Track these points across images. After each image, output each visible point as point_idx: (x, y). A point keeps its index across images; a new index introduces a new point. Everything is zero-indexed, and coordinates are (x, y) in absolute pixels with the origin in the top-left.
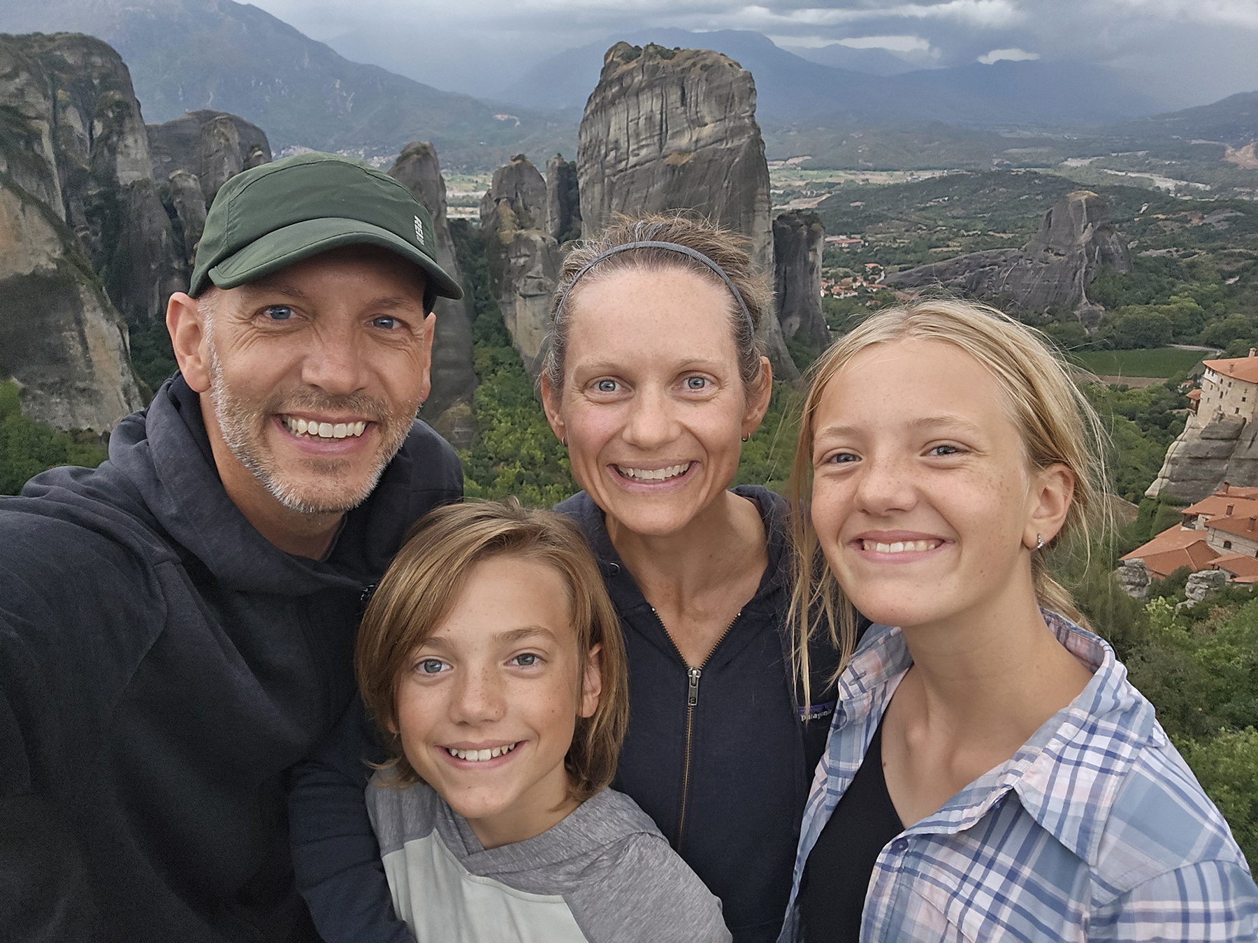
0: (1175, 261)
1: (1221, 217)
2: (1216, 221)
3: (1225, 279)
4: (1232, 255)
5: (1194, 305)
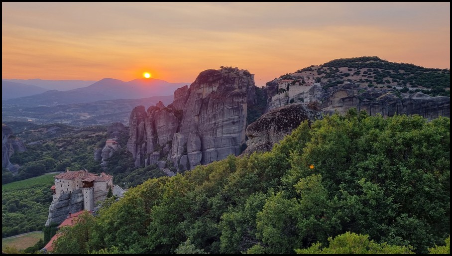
0: (41, 145)
1: (53, 129)
2: (52, 131)
3: (59, 148)
4: (59, 141)
5: (51, 159)
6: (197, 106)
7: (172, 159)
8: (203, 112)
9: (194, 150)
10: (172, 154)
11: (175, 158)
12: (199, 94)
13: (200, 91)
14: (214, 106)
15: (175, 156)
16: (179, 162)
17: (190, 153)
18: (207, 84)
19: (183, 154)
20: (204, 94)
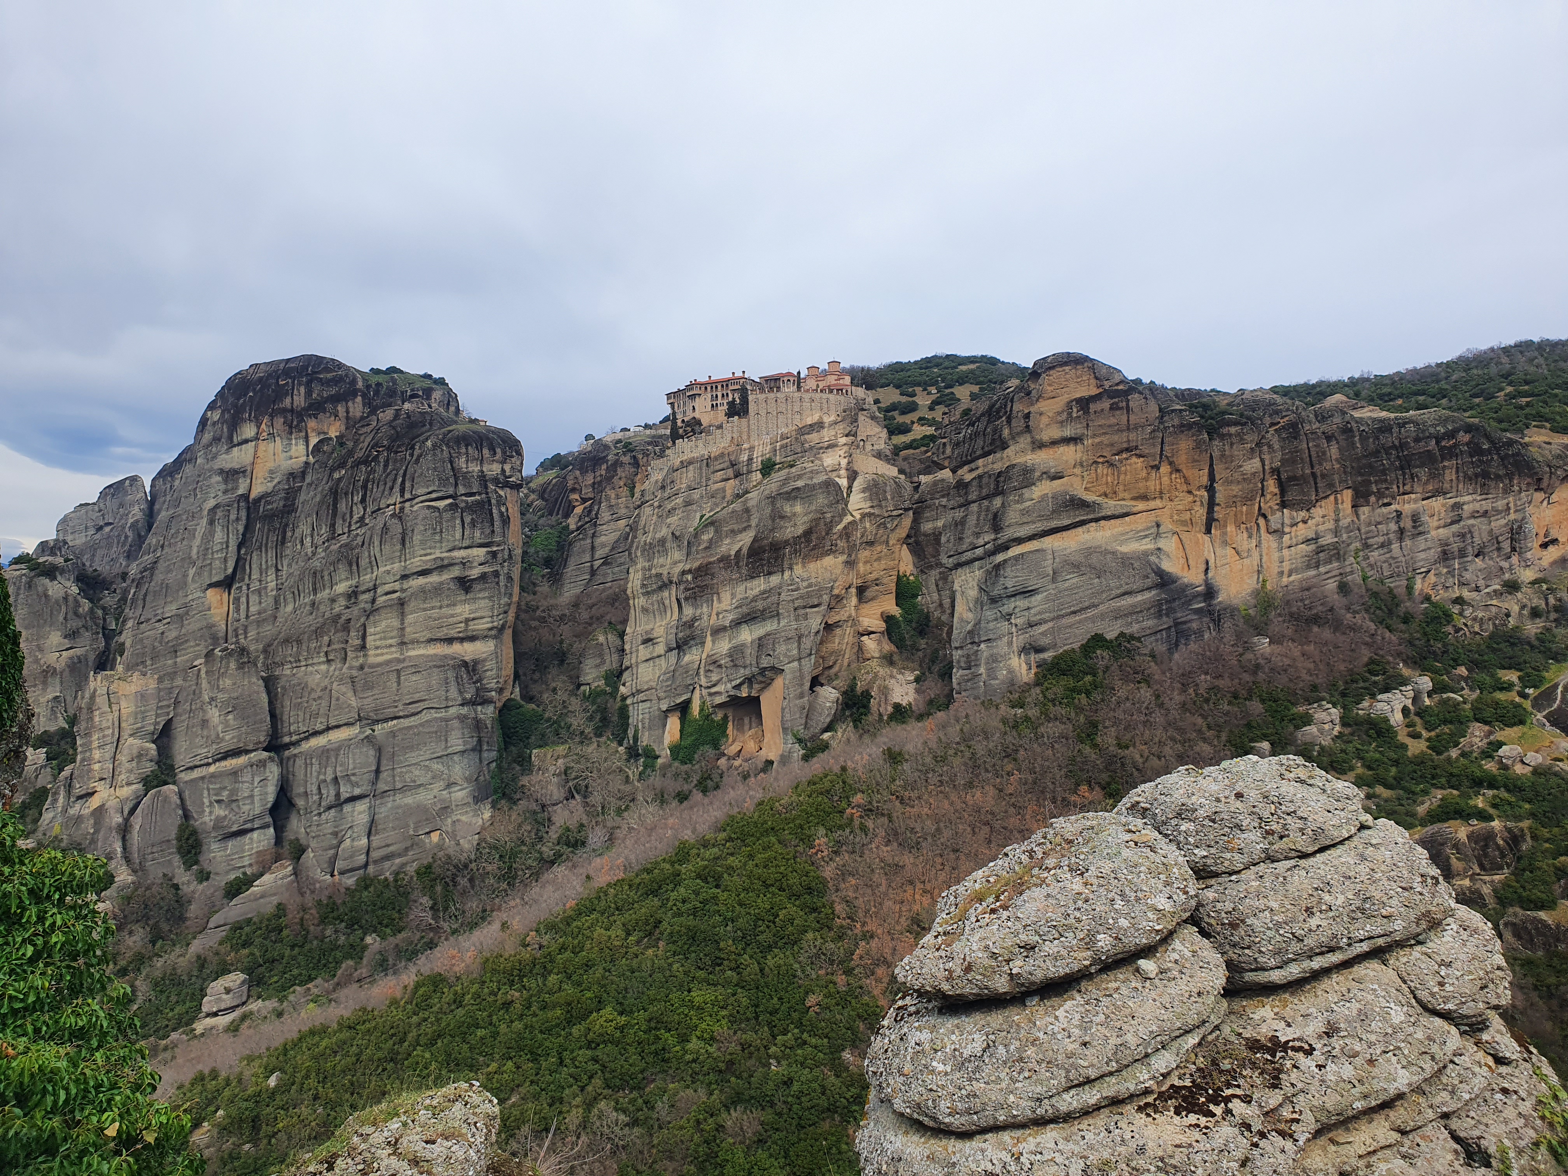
6: (219, 535)
7: (79, 819)
8: (256, 561)
9: (225, 747)
10: (77, 791)
11: (100, 811)
12: (231, 475)
13: (239, 457)
14: (342, 507)
15: (95, 802)
16: (124, 830)
17: (196, 774)
18: (279, 421)
19: (150, 783)
20: (260, 473)
